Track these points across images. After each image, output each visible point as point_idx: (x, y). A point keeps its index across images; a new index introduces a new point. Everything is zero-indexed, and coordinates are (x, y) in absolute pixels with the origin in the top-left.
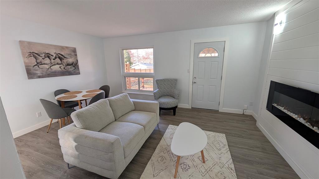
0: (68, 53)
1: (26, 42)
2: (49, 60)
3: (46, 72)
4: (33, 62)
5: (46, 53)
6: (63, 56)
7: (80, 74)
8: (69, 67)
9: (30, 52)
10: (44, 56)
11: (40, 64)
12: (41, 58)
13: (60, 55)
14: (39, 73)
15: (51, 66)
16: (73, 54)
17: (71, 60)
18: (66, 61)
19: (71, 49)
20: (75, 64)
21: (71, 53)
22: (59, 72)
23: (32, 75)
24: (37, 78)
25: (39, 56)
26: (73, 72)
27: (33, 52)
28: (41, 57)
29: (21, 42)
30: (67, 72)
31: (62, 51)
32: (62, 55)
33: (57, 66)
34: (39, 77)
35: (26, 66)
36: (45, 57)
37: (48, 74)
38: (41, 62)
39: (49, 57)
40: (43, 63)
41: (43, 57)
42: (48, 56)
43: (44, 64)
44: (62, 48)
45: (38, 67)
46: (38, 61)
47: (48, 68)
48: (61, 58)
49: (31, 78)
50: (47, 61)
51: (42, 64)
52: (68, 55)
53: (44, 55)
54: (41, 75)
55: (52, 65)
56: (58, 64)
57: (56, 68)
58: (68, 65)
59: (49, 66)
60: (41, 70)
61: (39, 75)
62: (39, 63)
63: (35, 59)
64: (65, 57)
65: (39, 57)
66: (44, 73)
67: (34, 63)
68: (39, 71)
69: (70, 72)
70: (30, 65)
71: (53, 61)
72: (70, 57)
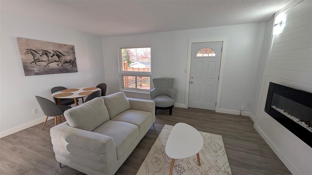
0: (66, 50)
1: (24, 38)
2: (47, 57)
3: (43, 69)
4: (30, 59)
5: (44, 50)
6: (61, 53)
7: (77, 72)
8: (67, 64)
9: (28, 49)
10: (42, 53)
11: (38, 61)
12: (38, 55)
13: (57, 53)
14: (36, 69)
15: (49, 63)
16: (71, 51)
17: (68, 58)
18: (64, 58)
19: (70, 47)
20: (72, 62)
21: (69, 51)
23: (29, 72)
24: (34, 75)
25: (37, 52)
26: (70, 70)
27: (30, 49)
28: (39, 54)
29: (19, 39)
30: (65, 69)
31: (60, 48)
32: (59, 52)
33: (55, 64)
34: (37, 74)
35: (23, 63)
37: (46, 71)
38: (38, 59)
39: (46, 54)
40: (40, 60)
41: (41, 54)
42: (46, 53)
43: (42, 61)
44: (61, 46)
45: (36, 64)
46: (35, 58)
47: (45, 65)
48: (59, 55)
49: (28, 75)
50: (45, 58)
51: (40, 62)
52: (66, 52)
54: (39, 72)
55: (49, 62)
56: (55, 61)
58: (66, 62)
59: (47, 63)
61: (36, 72)
62: (36, 60)
63: (32, 56)
64: (63, 55)
65: (37, 54)
66: (42, 70)
67: (32, 60)
68: (36, 68)
69: (67, 69)
70: (27, 61)
71: (50, 58)
72: (68, 54)
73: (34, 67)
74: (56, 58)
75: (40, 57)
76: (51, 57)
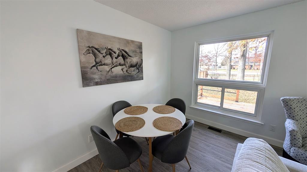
0: (133, 49)
1: (85, 31)
2: (110, 59)
3: (105, 76)
4: (91, 61)
5: (109, 48)
6: (127, 53)
7: (143, 79)
8: (133, 69)
9: (89, 47)
10: (106, 53)
11: (100, 64)
12: (101, 56)
13: (123, 52)
14: (97, 77)
15: (113, 68)
16: (138, 50)
17: (135, 60)
18: (130, 60)
19: (137, 44)
20: (139, 65)
21: (137, 50)
22: (120, 76)
23: (88, 81)
24: (94, 85)
25: (99, 52)
26: (136, 77)
27: (93, 47)
28: (102, 54)
29: (79, 32)
30: (129, 76)
31: (127, 46)
32: (125, 52)
33: (119, 68)
34: (97, 84)
35: (81, 68)
36: (106, 55)
37: (107, 80)
38: (101, 62)
39: (110, 54)
40: (103, 63)
41: (104, 55)
42: (110, 52)
43: (104, 64)
44: (128, 42)
45: (97, 68)
46: (98, 60)
47: (108, 70)
48: (124, 55)
49: (87, 85)
50: (108, 60)
51: (102, 65)
52: (133, 52)
53: (105, 51)
54: (99, 81)
55: (113, 66)
56: (120, 65)
57: (118, 70)
58: (132, 66)
59: (110, 68)
60: (100, 73)
61: (96, 80)
62: (98, 63)
63: (94, 57)
64: (129, 56)
65: (99, 54)
66: (103, 78)
67: (92, 63)
68: (97, 75)
69: (132, 76)
70: (87, 65)
71: (115, 60)
72: (135, 55)
73: (94, 74)
74: (121, 59)
75: (103, 59)
76: (116, 58)
